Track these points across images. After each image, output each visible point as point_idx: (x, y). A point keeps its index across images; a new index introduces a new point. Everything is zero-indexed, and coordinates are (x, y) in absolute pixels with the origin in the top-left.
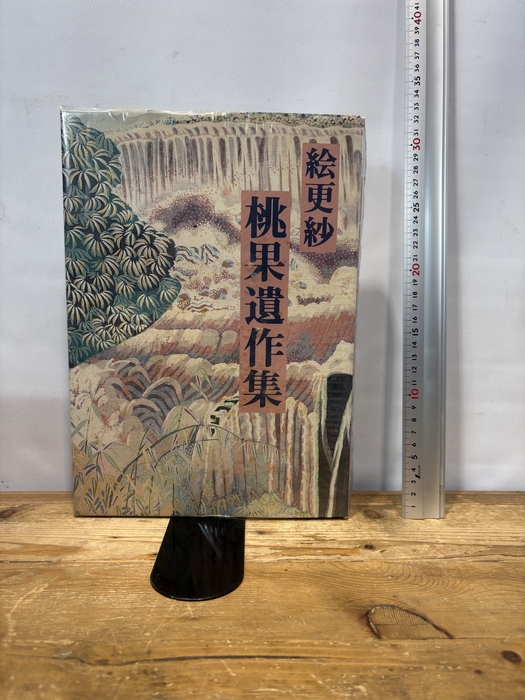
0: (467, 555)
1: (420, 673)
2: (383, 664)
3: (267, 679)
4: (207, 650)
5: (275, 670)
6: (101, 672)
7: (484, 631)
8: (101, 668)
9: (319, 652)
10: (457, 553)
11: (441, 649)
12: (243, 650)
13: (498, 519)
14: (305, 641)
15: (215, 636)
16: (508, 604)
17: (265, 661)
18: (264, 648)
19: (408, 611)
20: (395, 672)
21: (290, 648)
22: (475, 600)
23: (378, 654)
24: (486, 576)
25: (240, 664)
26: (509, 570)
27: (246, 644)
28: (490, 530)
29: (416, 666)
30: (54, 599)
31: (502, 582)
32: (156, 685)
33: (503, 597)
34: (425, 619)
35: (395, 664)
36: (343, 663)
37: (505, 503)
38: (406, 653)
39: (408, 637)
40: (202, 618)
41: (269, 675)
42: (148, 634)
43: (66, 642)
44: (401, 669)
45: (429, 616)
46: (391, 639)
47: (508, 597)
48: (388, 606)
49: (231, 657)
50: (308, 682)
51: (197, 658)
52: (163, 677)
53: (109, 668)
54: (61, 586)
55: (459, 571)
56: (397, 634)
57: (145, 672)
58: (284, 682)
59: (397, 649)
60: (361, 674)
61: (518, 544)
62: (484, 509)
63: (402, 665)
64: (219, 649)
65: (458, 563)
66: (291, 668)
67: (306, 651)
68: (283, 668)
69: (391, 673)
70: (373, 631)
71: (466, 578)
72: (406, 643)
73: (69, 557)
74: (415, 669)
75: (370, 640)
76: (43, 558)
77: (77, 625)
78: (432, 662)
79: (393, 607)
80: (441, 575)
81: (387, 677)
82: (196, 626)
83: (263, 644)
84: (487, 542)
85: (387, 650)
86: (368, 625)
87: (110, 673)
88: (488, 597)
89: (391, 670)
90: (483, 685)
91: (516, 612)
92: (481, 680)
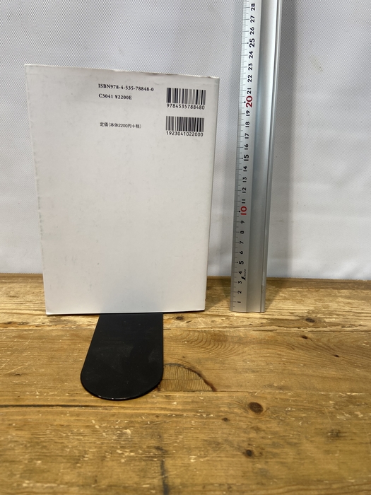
0: (251, 326)
1: (179, 419)
2: (153, 412)
3: (55, 424)
4: (17, 400)
5: (65, 417)
7: (241, 386)
10: (244, 324)
11: (203, 400)
12: (47, 400)
13: (285, 299)
15: (29, 389)
16: (268, 364)
17: (61, 409)
19: (189, 369)
20: (160, 419)
22: (243, 361)
23: (153, 403)
24: (259, 342)
25: (39, 411)
26: (279, 338)
27: (50, 395)
29: (178, 413)
31: (270, 347)
33: (266, 358)
34: (200, 375)
35: (163, 412)
36: (122, 411)
37: (294, 287)
38: (175, 403)
39: (182, 389)
40: (25, 374)
41: (58, 421)
44: (166, 416)
45: (204, 373)
46: (167, 391)
47: (269, 359)
48: (175, 364)
49: (34, 406)
50: (87, 426)
51: (6, 406)
55: (240, 338)
56: (174, 387)
58: (68, 426)
59: (169, 399)
60: (133, 420)
61: (293, 318)
63: (168, 413)
64: (27, 399)
65: (241, 332)
66: (78, 415)
68: (72, 415)
69: (157, 419)
71: (243, 344)
72: (177, 394)
74: (177, 415)
78: (192, 411)
79: (179, 365)
80: (225, 341)
81: (151, 422)
82: (16, 380)
83: (64, 395)
85: (161, 400)
88: (254, 359)
89: (157, 416)
90: (225, 431)
91: (272, 371)
92: (224, 426)
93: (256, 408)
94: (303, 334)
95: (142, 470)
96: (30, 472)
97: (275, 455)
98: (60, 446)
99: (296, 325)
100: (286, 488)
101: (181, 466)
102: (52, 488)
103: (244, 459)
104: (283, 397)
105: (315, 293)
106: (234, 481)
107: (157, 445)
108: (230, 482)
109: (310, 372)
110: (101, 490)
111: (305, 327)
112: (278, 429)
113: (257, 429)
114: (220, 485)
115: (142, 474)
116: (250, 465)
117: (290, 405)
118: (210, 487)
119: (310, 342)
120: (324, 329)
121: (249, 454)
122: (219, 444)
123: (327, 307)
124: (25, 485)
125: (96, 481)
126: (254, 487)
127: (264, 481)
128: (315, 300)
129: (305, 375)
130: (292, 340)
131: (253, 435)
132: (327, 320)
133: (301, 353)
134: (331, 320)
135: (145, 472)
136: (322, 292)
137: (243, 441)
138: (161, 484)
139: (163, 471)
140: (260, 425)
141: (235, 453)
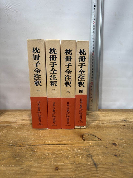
0: (107, 123)
2: (85, 146)
3: (58, 149)
4: (44, 143)
5: (60, 147)
6: (20, 148)
7: (109, 139)
8: (20, 147)
9: (70, 143)
10: (105, 123)
11: (98, 143)
12: (53, 143)
13: (116, 115)
14: (67, 141)
15: (46, 140)
17: (58, 145)
18: (58, 143)
19: (92, 135)
20: (87, 147)
21: (64, 143)
22: (108, 132)
23: (84, 144)
24: (111, 127)
25: (52, 146)
26: (117, 126)
28: (114, 117)
29: (92, 146)
30: (9, 133)
31: (115, 128)
32: (32, 150)
34: (95, 136)
35: (88, 146)
36: (76, 146)
37: (118, 111)
38: (90, 144)
40: (44, 137)
41: (58, 148)
42: (31, 140)
43: (11, 142)
44: (89, 147)
45: (97, 136)
46: (87, 141)
47: (115, 132)
48: (87, 134)
49: (50, 145)
50: (67, 150)
51: (42, 145)
52: (34, 149)
53: (21, 147)
54: (10, 130)
55: (105, 126)
57: (30, 148)
58: (61, 150)
59: (88, 143)
60: (80, 148)
61: (120, 120)
62: (113, 113)
64: (47, 143)
65: (105, 125)
66: (63, 147)
67: (67, 143)
68: (61, 147)
70: (83, 139)
71: (106, 128)
72: (90, 141)
73: (13, 124)
75: (82, 141)
76: (6, 124)
77: (14, 138)
78: (96, 145)
79: (89, 134)
80: (101, 127)
82: (42, 138)
83: (57, 142)
84: (112, 120)
85: (86, 143)
86: (82, 138)
87: (21, 148)
88: (111, 132)
89: (86, 147)
90: (107, 150)
91: (117, 135)
92: (107, 149)
93: (115, 144)
94: (124, 125)
95: (87, 160)
96: (55, 161)
97: (123, 156)
98: (61, 154)
99: (121, 122)
100: (129, 163)
101: (97, 159)
102: (63, 164)
103: (115, 157)
104: (122, 141)
105: (125, 113)
106: (114, 162)
107: (89, 154)
108: (112, 162)
109: (129, 135)
110: (77, 165)
111: (124, 123)
112: (123, 149)
113: (117, 150)
114: (110, 163)
115: (87, 161)
116: (117, 158)
117: (124, 144)
118: (107, 163)
119: (127, 127)
120: (130, 123)
121: (116, 155)
122: (106, 153)
123: (130, 117)
124: (55, 164)
125: (75, 163)
126: (119, 163)
127: (122, 162)
128: (125, 115)
129: (127, 136)
130: (121, 126)
131: (116, 151)
132: (130, 121)
133: (125, 130)
134: (132, 121)
135: (88, 160)
136: (127, 113)
137: (113, 153)
138: (93, 163)
139: (93, 160)
140: (117, 149)
141: (112, 155)
